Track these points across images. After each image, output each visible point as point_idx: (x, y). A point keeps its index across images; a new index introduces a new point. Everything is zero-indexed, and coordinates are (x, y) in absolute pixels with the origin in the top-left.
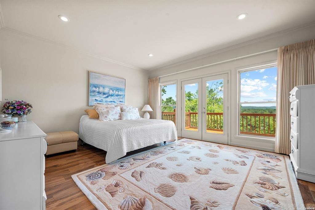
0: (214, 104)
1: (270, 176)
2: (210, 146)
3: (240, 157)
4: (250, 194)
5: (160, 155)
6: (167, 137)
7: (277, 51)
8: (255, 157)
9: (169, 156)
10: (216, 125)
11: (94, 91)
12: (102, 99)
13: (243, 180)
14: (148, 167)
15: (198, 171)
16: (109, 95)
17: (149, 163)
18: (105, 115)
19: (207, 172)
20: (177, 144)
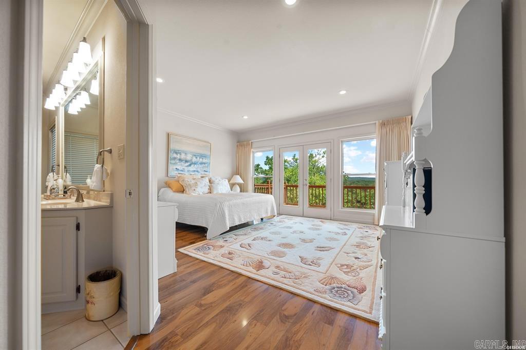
0: (314, 174)
1: (365, 241)
2: (313, 221)
3: (342, 229)
4: (347, 252)
5: (261, 231)
6: (267, 212)
7: (376, 123)
8: (356, 229)
9: (272, 231)
10: (317, 201)
11: (175, 158)
12: (184, 168)
13: (343, 244)
14: (254, 240)
15: (304, 241)
16: (192, 163)
17: (253, 237)
18: (193, 188)
19: (311, 241)
20: (276, 220)
